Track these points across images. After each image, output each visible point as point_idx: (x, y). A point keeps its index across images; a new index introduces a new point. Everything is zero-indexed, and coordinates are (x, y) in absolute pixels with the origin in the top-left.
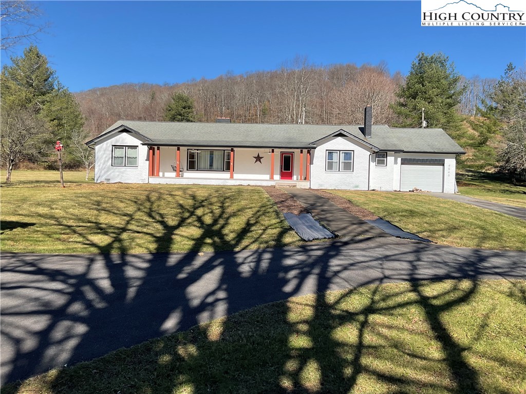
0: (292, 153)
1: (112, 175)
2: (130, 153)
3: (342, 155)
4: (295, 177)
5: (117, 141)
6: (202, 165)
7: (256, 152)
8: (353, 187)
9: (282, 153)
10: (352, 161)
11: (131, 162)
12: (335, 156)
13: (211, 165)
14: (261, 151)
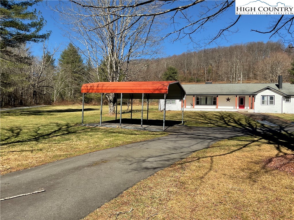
0: (244, 97)
3: (269, 98)
4: (246, 108)
6: (202, 103)
7: (227, 97)
8: (274, 112)
9: (239, 97)
10: (274, 100)
12: (265, 98)
13: (206, 103)
14: (230, 97)
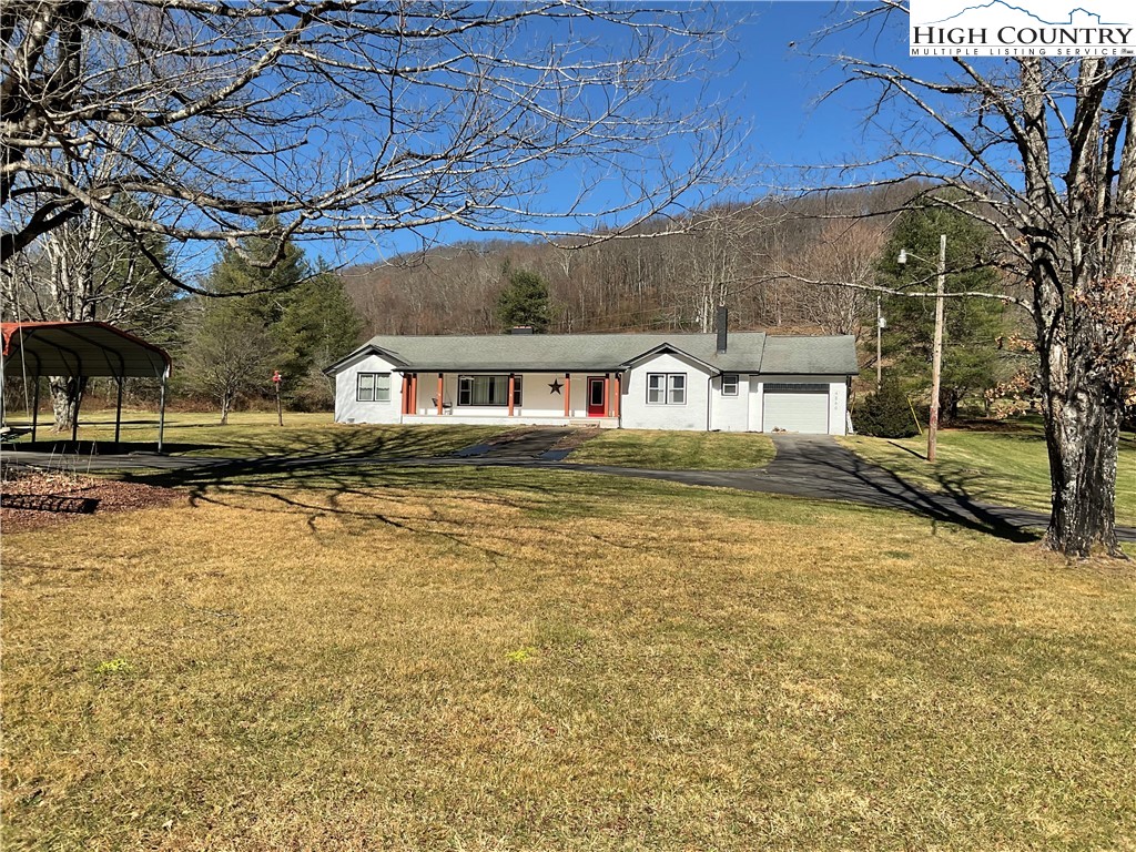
0: (604, 379)
1: (357, 412)
2: (381, 382)
3: (671, 381)
4: (606, 413)
5: (363, 367)
6: (479, 399)
7: (551, 378)
8: (685, 428)
9: (591, 379)
10: (685, 388)
11: (381, 395)
12: (661, 381)
13: (491, 398)
14: (561, 377)
